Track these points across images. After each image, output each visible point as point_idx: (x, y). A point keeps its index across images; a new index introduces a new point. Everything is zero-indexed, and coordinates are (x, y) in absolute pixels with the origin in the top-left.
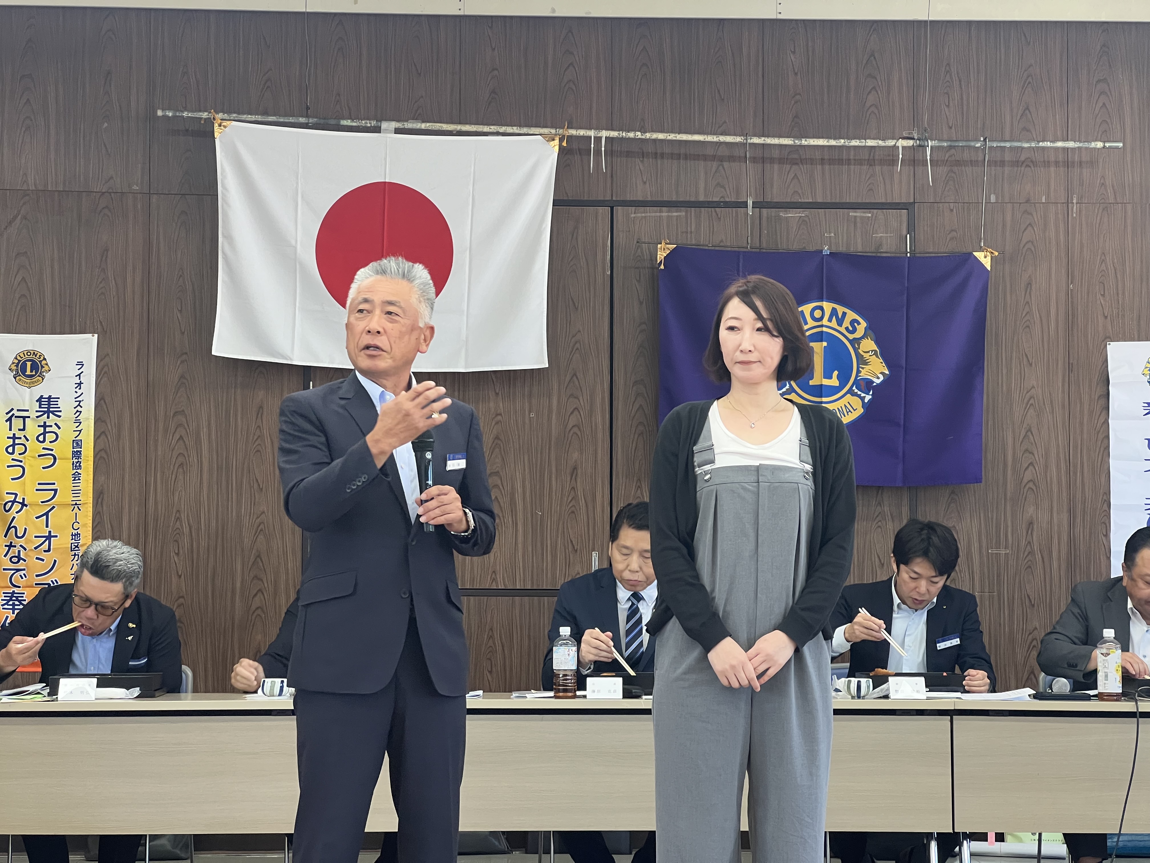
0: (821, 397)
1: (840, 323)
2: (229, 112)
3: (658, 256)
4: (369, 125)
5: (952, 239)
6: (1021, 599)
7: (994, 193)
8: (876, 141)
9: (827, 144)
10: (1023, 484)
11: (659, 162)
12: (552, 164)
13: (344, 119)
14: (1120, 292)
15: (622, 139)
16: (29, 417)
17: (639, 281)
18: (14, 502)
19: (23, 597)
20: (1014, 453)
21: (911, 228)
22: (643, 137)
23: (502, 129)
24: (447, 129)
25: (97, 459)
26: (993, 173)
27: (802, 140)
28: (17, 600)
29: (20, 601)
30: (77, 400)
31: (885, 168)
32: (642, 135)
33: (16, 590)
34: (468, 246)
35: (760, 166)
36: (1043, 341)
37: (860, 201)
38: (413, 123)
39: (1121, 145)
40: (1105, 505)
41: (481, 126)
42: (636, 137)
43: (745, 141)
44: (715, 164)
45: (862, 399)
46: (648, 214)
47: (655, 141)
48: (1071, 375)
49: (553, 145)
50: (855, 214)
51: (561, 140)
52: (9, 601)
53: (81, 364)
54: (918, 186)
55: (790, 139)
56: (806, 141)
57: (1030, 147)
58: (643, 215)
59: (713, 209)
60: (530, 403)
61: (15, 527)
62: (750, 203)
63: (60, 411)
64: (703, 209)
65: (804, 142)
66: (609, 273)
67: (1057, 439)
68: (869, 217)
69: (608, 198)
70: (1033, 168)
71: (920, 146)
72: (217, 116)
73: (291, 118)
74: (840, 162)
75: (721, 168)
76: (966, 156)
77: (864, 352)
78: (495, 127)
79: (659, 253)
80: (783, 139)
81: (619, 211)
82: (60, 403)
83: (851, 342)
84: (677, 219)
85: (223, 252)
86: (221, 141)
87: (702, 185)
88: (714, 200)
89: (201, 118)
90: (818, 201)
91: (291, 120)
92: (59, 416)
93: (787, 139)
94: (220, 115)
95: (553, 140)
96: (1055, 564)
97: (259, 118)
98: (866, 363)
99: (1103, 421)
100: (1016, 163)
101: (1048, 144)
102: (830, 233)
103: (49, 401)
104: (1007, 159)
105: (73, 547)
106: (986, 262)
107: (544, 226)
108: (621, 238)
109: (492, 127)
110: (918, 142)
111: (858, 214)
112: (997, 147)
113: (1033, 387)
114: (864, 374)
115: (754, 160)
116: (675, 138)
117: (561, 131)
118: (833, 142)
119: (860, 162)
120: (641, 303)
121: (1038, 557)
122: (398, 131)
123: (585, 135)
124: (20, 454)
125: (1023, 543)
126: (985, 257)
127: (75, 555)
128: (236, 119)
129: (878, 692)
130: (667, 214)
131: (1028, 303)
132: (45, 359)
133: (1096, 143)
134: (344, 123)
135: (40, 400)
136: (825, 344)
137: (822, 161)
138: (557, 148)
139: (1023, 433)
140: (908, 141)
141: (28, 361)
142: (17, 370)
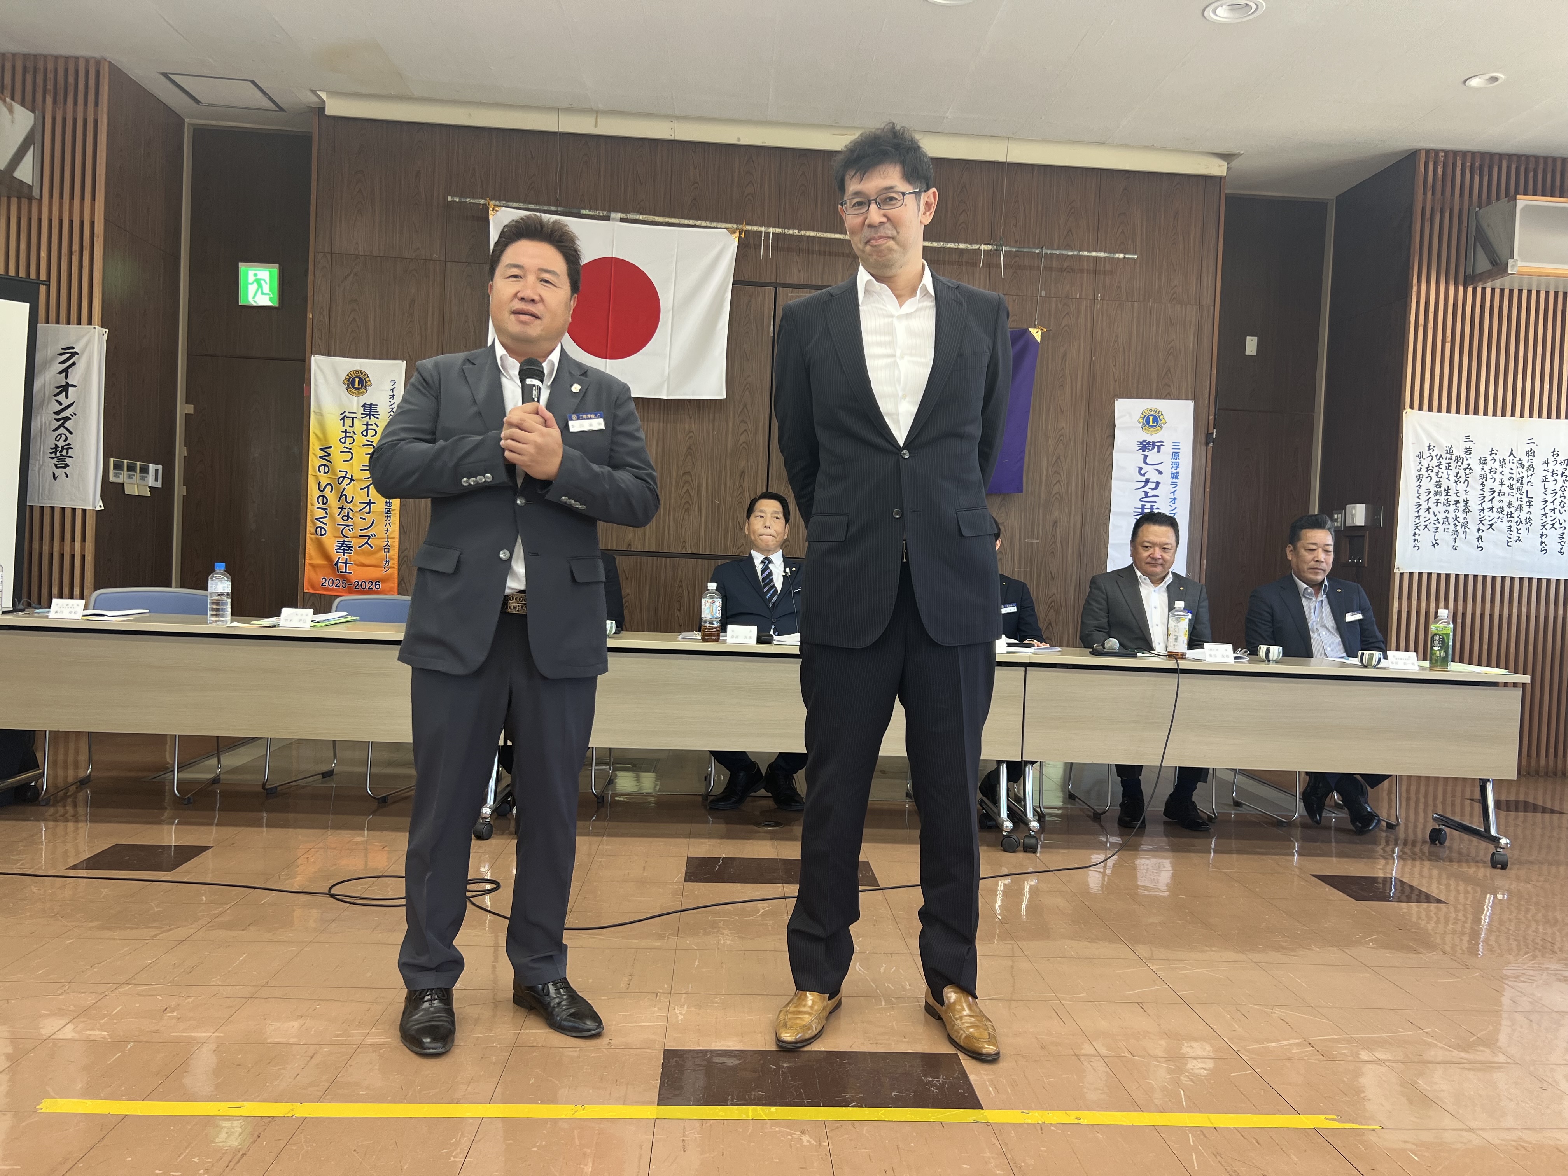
2: (499, 200)
4: (601, 215)
6: (1046, 574)
8: (966, 245)
10: (1052, 496)
11: (810, 256)
12: (734, 250)
13: (584, 208)
14: (1127, 364)
15: (785, 234)
16: (356, 418)
18: (344, 477)
19: (350, 544)
20: (1047, 474)
22: (800, 234)
23: (698, 223)
24: (659, 221)
26: (1045, 276)
28: (347, 546)
29: (348, 547)
30: (391, 407)
31: (971, 267)
32: (799, 232)
33: (346, 540)
34: (671, 306)
36: (1072, 397)
38: (634, 215)
39: (1137, 256)
40: (1107, 511)
41: (683, 220)
42: (795, 234)
47: (809, 237)
48: (1090, 421)
49: (735, 237)
51: (740, 233)
52: (341, 547)
53: (394, 382)
54: (992, 283)
57: (1073, 255)
60: (714, 425)
61: (345, 495)
63: (379, 415)
66: (772, 335)
67: (1077, 465)
69: (774, 281)
70: (1073, 272)
71: (996, 250)
72: (491, 202)
73: (545, 206)
76: (1028, 260)
78: (693, 221)
81: (780, 290)
82: (378, 409)
86: (493, 221)
89: (480, 204)
91: (545, 208)
92: (378, 418)
94: (494, 202)
95: (735, 233)
96: (1070, 551)
97: (522, 205)
99: (1109, 453)
100: (1061, 270)
101: (1086, 253)
103: (371, 407)
104: (1055, 264)
105: (386, 511)
106: (1037, 336)
107: (726, 295)
109: (691, 221)
110: (995, 246)
112: (1050, 253)
113: (1063, 428)
116: (822, 236)
117: (740, 226)
118: (935, 244)
119: (952, 263)
121: (1059, 546)
122: (622, 220)
123: (758, 230)
124: (350, 444)
125: (1049, 536)
126: (1037, 332)
127: (388, 517)
128: (505, 205)
131: (1063, 368)
132: (368, 377)
133: (1119, 254)
134: (584, 212)
135: (364, 406)
138: (737, 239)
139: (1054, 460)
140: (988, 246)
141: (356, 377)
142: (348, 384)
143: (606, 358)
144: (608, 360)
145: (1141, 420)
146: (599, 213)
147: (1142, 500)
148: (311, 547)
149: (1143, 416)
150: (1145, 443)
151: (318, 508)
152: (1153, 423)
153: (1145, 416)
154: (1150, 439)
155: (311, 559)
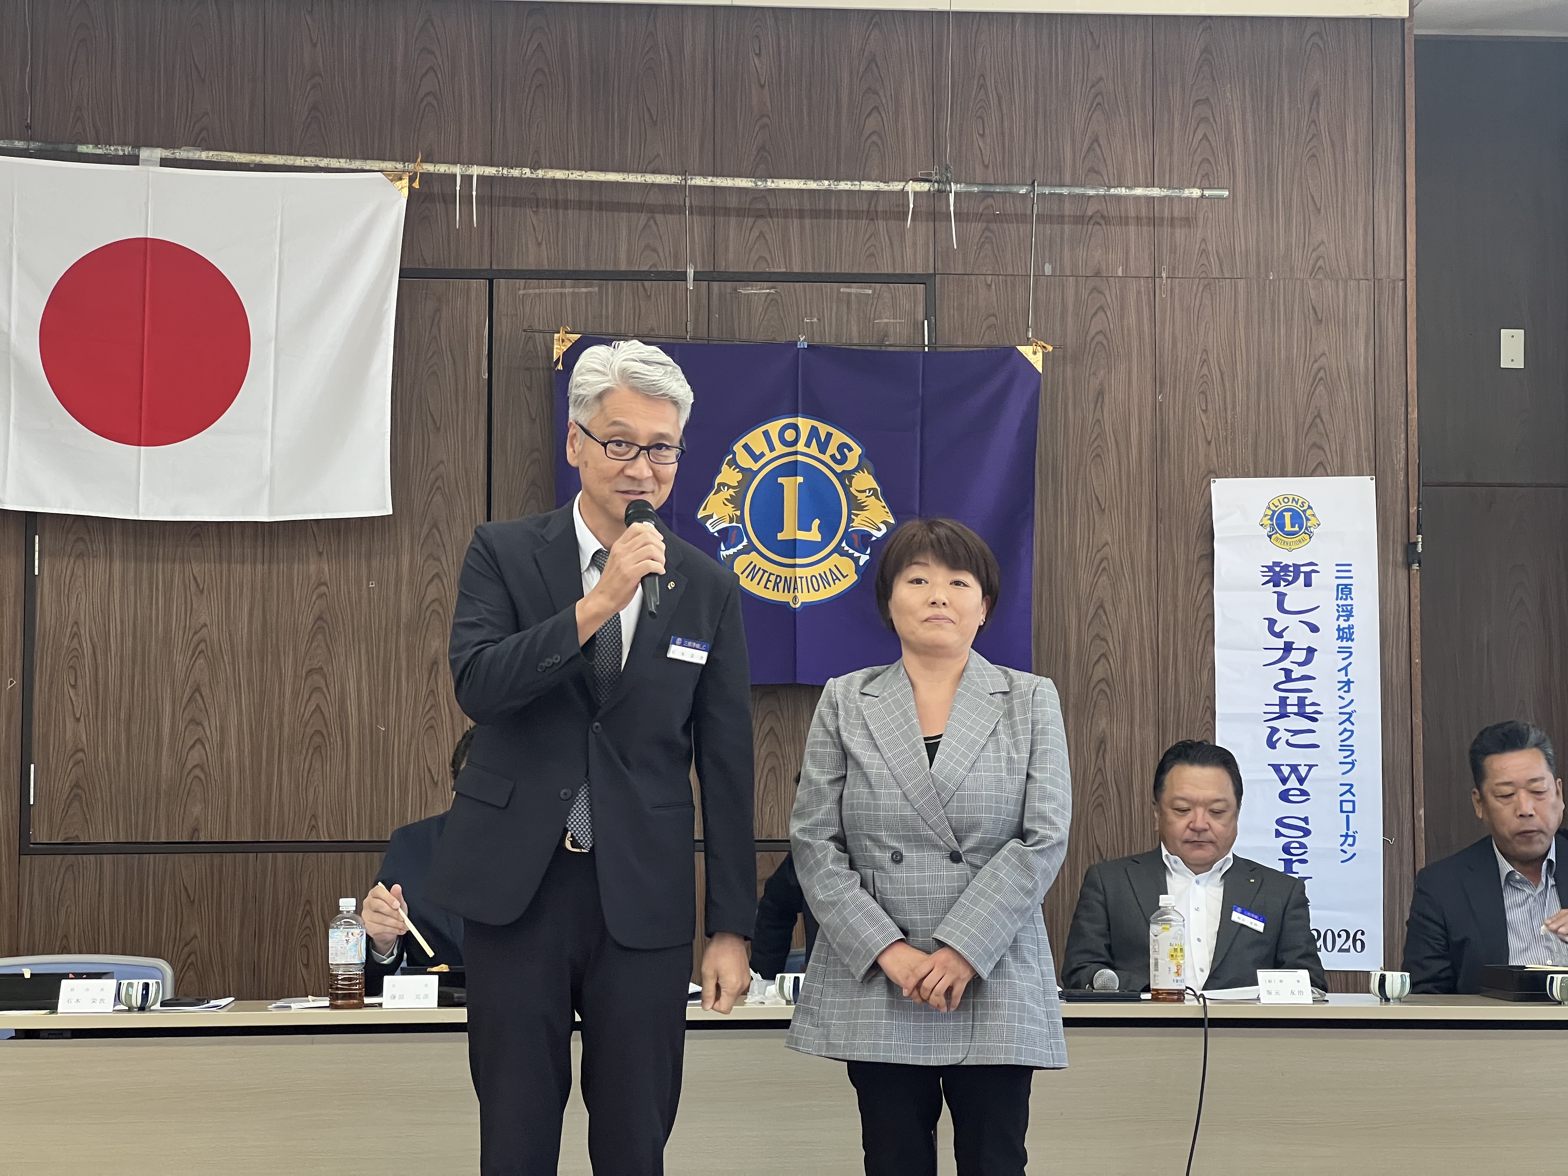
0: (795, 557)
1: (823, 449)
3: (555, 351)
4: (121, 153)
5: (989, 328)
6: (1088, 852)
7: (1050, 263)
8: (875, 184)
9: (804, 187)
10: (1092, 685)
11: (561, 212)
12: (399, 214)
13: (83, 143)
14: (1229, 407)
15: (502, 178)
17: (530, 389)
20: (1079, 639)
21: (930, 311)
22: (534, 176)
23: (324, 162)
24: (240, 161)
26: (1048, 232)
27: (766, 181)
31: (892, 223)
32: (532, 173)
34: (273, 332)
35: (709, 219)
36: (1120, 477)
37: (855, 271)
38: (189, 151)
39: (1226, 193)
40: (1208, 714)
41: (292, 157)
42: (523, 176)
43: (683, 182)
44: (643, 217)
45: (856, 560)
46: (544, 291)
47: (554, 181)
48: (1161, 526)
49: (400, 187)
50: (848, 290)
51: (412, 180)
54: (940, 249)
55: (749, 180)
56: (773, 182)
57: (1097, 195)
58: (537, 291)
59: (640, 283)
60: (369, 567)
62: (691, 273)
64: (625, 283)
65: (771, 184)
66: (486, 375)
67: (1140, 618)
68: (869, 295)
69: (486, 266)
70: (1104, 227)
71: (939, 191)
73: (3, 142)
74: (827, 214)
75: (652, 222)
76: (1009, 208)
77: (858, 491)
78: (313, 159)
79: (555, 346)
80: (740, 179)
83: (840, 476)
84: (586, 297)
87: (623, 248)
88: (641, 269)
90: (795, 271)
91: (3, 144)
93: (745, 180)
95: (401, 179)
96: (1137, 799)
98: (861, 508)
99: (1205, 592)
100: (1080, 220)
101: (1123, 191)
102: (811, 317)
104: (1067, 213)
106: (1037, 361)
107: (386, 307)
108: (503, 326)
109: (308, 159)
110: (936, 185)
111: (853, 290)
112: (1050, 194)
113: (1107, 544)
114: (859, 523)
115: (701, 211)
116: (581, 178)
117: (411, 166)
118: (812, 185)
119: (855, 215)
120: (533, 420)
121: (1113, 790)
122: (165, 163)
123: (447, 172)
125: (1092, 769)
126: (1035, 353)
130: (571, 290)
131: (1098, 420)
133: (1191, 190)
134: (82, 149)
136: (800, 479)
137: (801, 214)
138: (406, 192)
139: (1092, 611)
140: (922, 183)
143: (139, 444)
144: (142, 448)
145: (1267, 522)
146: (116, 150)
147: (1281, 687)
149: (1270, 513)
150: (1278, 569)
152: (1293, 526)
153: (1274, 512)
154: (1288, 559)
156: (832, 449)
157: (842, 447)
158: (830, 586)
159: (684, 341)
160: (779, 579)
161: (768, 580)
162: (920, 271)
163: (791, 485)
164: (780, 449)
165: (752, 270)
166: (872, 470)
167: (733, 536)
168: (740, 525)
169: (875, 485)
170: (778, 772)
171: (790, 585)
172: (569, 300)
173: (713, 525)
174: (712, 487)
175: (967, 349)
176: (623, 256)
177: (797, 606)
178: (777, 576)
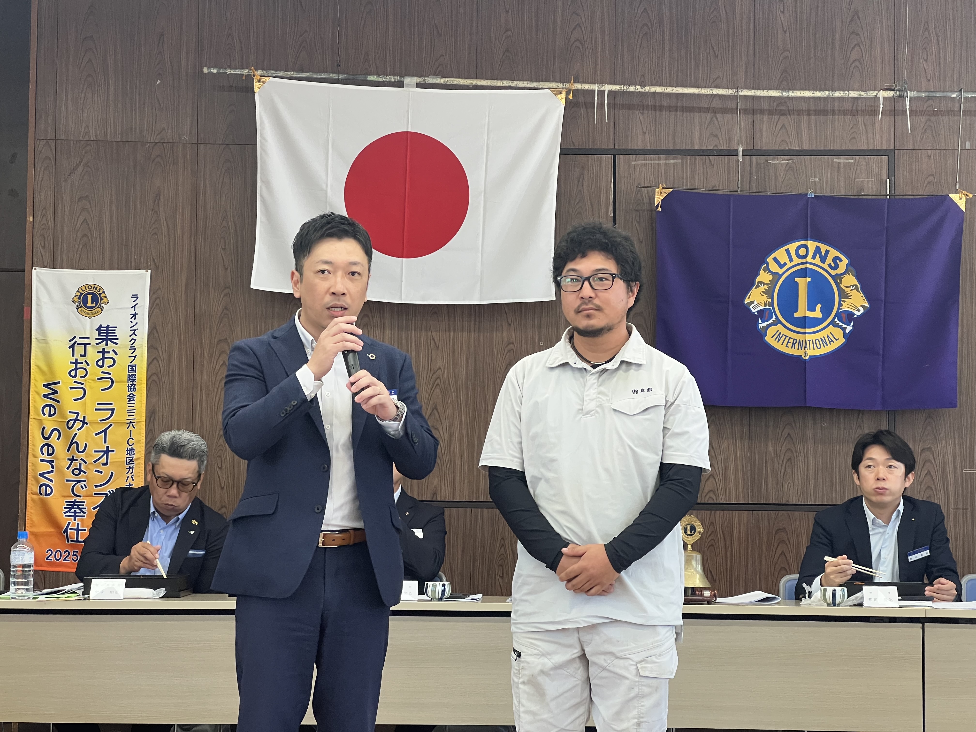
0: (805, 328)
1: (823, 260)
2: (268, 69)
3: (656, 199)
4: (393, 80)
5: (929, 183)
7: (969, 141)
8: (859, 92)
9: (813, 95)
11: (658, 113)
12: (560, 115)
13: (371, 75)
15: (624, 92)
16: (89, 344)
17: (639, 223)
18: (75, 420)
19: (83, 505)
21: (891, 173)
22: (643, 91)
23: (514, 84)
24: (464, 84)
25: (149, 383)
26: (968, 122)
27: (789, 92)
28: (78, 508)
29: (80, 509)
30: (132, 329)
31: (867, 118)
32: (642, 89)
33: (78, 499)
34: (483, 189)
35: (750, 116)
37: (843, 148)
38: (434, 78)
41: (495, 81)
42: (636, 91)
43: (736, 94)
44: (709, 116)
46: (648, 162)
47: (654, 94)
49: (561, 98)
50: (838, 161)
51: (568, 94)
52: (70, 509)
53: (136, 297)
54: (898, 134)
55: (778, 91)
56: (793, 92)
58: (643, 162)
59: (707, 157)
60: (540, 333)
61: (76, 443)
62: (740, 150)
63: (117, 339)
64: (697, 157)
65: (791, 94)
66: (612, 215)
68: (852, 163)
69: (611, 147)
71: (900, 96)
72: (256, 73)
73: (322, 75)
74: (825, 112)
75: (714, 118)
76: (943, 106)
77: (846, 287)
78: (508, 82)
79: (656, 196)
80: (772, 91)
82: (117, 332)
84: (674, 166)
85: (261, 196)
86: (260, 96)
87: (697, 134)
88: (708, 148)
89: (243, 75)
90: (805, 149)
91: (324, 76)
92: (117, 344)
93: (775, 91)
94: (260, 72)
95: (561, 93)
97: (294, 74)
98: (847, 297)
102: (815, 178)
103: (107, 330)
105: (128, 461)
106: (962, 204)
107: (551, 172)
108: (622, 184)
109: (505, 82)
110: (898, 92)
111: (842, 161)
112: (972, 97)
114: (846, 307)
115: (745, 111)
116: (671, 91)
117: (567, 85)
118: (818, 94)
119: (844, 113)
120: (640, 242)
122: (419, 86)
123: (590, 88)
124: (81, 377)
126: (961, 199)
127: (130, 468)
128: (274, 75)
129: (853, 600)
130: (664, 161)
132: (104, 292)
134: (371, 78)
135: (99, 329)
136: (809, 279)
137: (809, 113)
138: (564, 101)
140: (889, 92)
141: (89, 293)
142: (79, 302)
143: (403, 257)
144: (404, 259)
146: (391, 78)
148: (32, 511)
151: (41, 460)
155: (33, 526)
156: (829, 260)
157: (835, 259)
158: (827, 345)
159: (736, 193)
160: (795, 341)
161: (788, 342)
162: (885, 148)
163: (803, 283)
164: (796, 260)
165: (777, 149)
166: (855, 273)
167: (766, 314)
168: (771, 308)
169: (856, 283)
170: (793, 461)
171: (802, 345)
172: (663, 168)
173: (755, 307)
174: (754, 284)
175: (914, 197)
176: (696, 140)
177: (807, 358)
178: (794, 339)
